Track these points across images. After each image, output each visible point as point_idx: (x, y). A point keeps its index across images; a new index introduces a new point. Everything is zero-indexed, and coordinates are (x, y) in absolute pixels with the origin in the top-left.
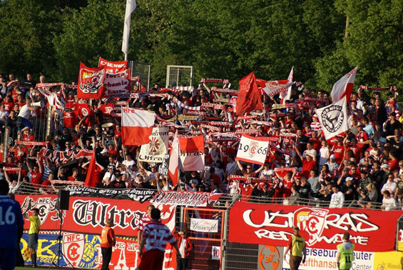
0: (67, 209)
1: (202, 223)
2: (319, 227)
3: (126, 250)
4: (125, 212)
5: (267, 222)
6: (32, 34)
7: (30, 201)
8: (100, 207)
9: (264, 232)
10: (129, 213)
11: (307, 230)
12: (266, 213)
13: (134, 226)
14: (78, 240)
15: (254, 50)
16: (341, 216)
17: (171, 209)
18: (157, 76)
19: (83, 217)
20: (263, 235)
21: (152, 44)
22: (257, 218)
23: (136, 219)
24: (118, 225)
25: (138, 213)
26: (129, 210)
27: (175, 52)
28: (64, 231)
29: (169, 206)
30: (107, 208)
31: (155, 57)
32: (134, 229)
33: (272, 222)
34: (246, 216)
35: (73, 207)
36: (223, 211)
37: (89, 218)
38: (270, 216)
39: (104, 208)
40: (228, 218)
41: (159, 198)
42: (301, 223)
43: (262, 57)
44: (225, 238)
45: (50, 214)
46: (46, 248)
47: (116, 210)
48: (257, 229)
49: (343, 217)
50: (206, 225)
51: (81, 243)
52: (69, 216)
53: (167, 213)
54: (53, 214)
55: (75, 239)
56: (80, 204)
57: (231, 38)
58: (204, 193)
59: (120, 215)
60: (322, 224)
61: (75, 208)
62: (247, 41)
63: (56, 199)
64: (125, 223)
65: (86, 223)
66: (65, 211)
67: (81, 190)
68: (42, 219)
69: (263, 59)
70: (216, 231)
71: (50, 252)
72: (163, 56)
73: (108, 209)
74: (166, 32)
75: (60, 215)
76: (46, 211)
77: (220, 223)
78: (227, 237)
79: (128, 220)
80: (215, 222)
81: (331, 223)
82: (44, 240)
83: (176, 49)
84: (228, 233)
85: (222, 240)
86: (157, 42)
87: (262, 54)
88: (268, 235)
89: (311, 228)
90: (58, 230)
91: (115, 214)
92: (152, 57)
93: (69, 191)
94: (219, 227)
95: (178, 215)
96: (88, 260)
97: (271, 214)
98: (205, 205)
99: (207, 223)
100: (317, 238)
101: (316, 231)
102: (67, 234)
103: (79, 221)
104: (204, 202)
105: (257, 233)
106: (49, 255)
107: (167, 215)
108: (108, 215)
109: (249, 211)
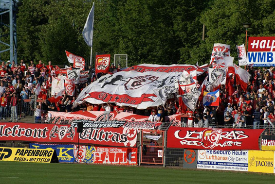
2: (217, 139)
3: (109, 153)
4: (108, 133)
5: (187, 136)
7: (56, 128)
8: (95, 131)
9: (185, 141)
11: (210, 140)
12: (188, 132)
13: (113, 140)
14: (82, 148)
16: (229, 133)
17: (135, 132)
19: (84, 135)
20: (184, 143)
22: (182, 134)
23: (114, 137)
24: (104, 139)
25: (116, 134)
26: (111, 132)
32: (113, 142)
33: (190, 136)
34: (176, 134)
36: (163, 131)
37: (88, 136)
38: (190, 134)
39: (97, 131)
40: (166, 135)
41: (127, 125)
42: (207, 137)
44: (165, 145)
45: (67, 135)
46: (65, 152)
47: (103, 132)
48: (181, 140)
49: (230, 133)
51: (84, 150)
53: (132, 134)
54: (69, 134)
55: (81, 148)
59: (105, 134)
60: (219, 137)
64: (108, 139)
65: (86, 138)
67: (84, 122)
71: (66, 154)
73: (99, 131)
76: (65, 133)
79: (110, 137)
81: (223, 136)
82: (63, 148)
84: (166, 143)
85: (163, 147)
88: (187, 143)
89: (212, 140)
91: (102, 134)
96: (88, 159)
97: (190, 132)
100: (216, 144)
101: (215, 141)
103: (82, 138)
104: (153, 127)
105: (181, 142)
106: (66, 156)
107: (133, 136)
108: (98, 135)
109: (178, 131)
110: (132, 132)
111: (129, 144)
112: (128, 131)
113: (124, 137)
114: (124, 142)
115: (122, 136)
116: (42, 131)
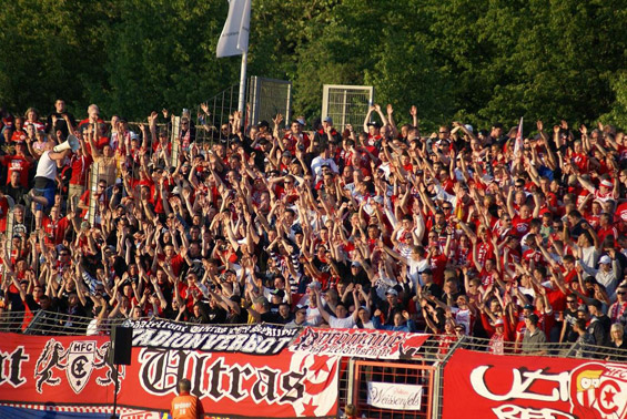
0: (128, 363)
1: (390, 392)
2: (620, 401)
4: (241, 369)
5: (518, 390)
6: (65, 23)
7: (56, 347)
8: (191, 360)
9: (511, 409)
10: (247, 372)
11: (596, 407)
12: (516, 373)
13: (258, 396)
15: (494, 55)
17: (330, 363)
18: (304, 106)
19: (158, 378)
20: (508, 415)
21: (296, 44)
22: (499, 382)
23: (261, 384)
24: (227, 394)
25: (266, 372)
26: (248, 365)
27: (337, 60)
28: (122, 406)
29: (326, 358)
30: (205, 361)
31: (300, 70)
32: (258, 402)
33: (527, 391)
34: (477, 377)
35: (140, 360)
36: (431, 367)
37: (171, 380)
38: (524, 379)
39: (200, 361)
40: (442, 382)
41: (306, 342)
42: (585, 394)
43: (509, 68)
45: (94, 374)
47: (222, 366)
48: (497, 404)
50: (398, 396)
52: (132, 376)
53: (321, 372)
56: (153, 354)
57: (449, 33)
58: (394, 334)
59: (231, 375)
61: (144, 362)
62: (481, 37)
63: (106, 344)
64: (240, 391)
65: (164, 390)
66: (123, 367)
67: (155, 327)
68: (79, 383)
69: (511, 73)
70: (418, 407)
72: (317, 68)
73: (208, 364)
74: (323, 21)
75: (115, 375)
76: (88, 368)
77: (426, 391)
79: (246, 385)
80: (415, 390)
83: (340, 53)
84: (441, 410)
86: (305, 40)
87: (509, 63)
88: (519, 415)
89: (604, 404)
90: (110, 405)
91: (221, 373)
92: (295, 69)
93: (131, 329)
94: (425, 400)
95: (343, 376)
97: (525, 374)
98: (396, 356)
99: (401, 392)
101: (616, 408)
102: (128, 412)
103: (151, 387)
104: (394, 350)
105: (497, 411)
107: (323, 376)
108: (207, 376)
109: (481, 370)
110: (320, 364)
111: (309, 407)
112: (310, 362)
115: (286, 379)
116: (7, 362)
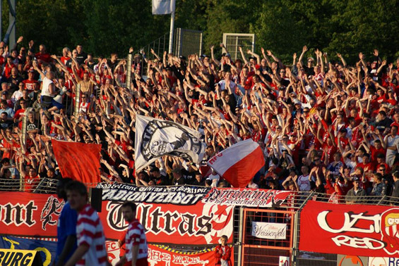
0: (99, 210)
1: (266, 228)
3: (171, 262)
5: (348, 226)
7: (54, 201)
9: (344, 238)
10: (176, 216)
11: (397, 236)
12: (346, 215)
14: (114, 248)
15: (332, 13)
20: (342, 242)
21: (206, 7)
22: (335, 221)
27: (232, 17)
31: (209, 24)
33: (353, 227)
34: (321, 218)
36: (292, 212)
38: (351, 219)
40: (299, 221)
41: (212, 197)
42: (391, 228)
43: (342, 22)
44: (295, 246)
48: (335, 235)
50: (271, 231)
52: (102, 218)
58: (269, 191)
62: (324, 2)
67: (117, 188)
69: (343, 25)
70: (284, 237)
72: (220, 23)
77: (289, 227)
78: (298, 245)
80: (282, 227)
83: (234, 13)
84: (299, 239)
85: (291, 249)
86: (212, 5)
87: (342, 18)
88: (349, 242)
92: (206, 23)
93: (101, 189)
94: (288, 233)
95: (236, 218)
97: (352, 216)
98: (270, 205)
99: (273, 228)
104: (269, 202)
105: (335, 240)
109: (325, 213)
111: (215, 238)
113: (204, 222)
114: (205, 233)
115: (200, 220)
116: (24, 211)
